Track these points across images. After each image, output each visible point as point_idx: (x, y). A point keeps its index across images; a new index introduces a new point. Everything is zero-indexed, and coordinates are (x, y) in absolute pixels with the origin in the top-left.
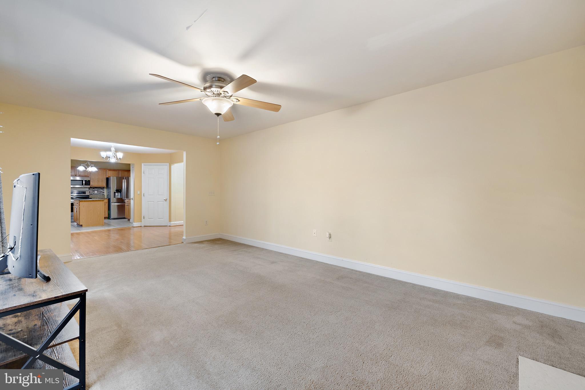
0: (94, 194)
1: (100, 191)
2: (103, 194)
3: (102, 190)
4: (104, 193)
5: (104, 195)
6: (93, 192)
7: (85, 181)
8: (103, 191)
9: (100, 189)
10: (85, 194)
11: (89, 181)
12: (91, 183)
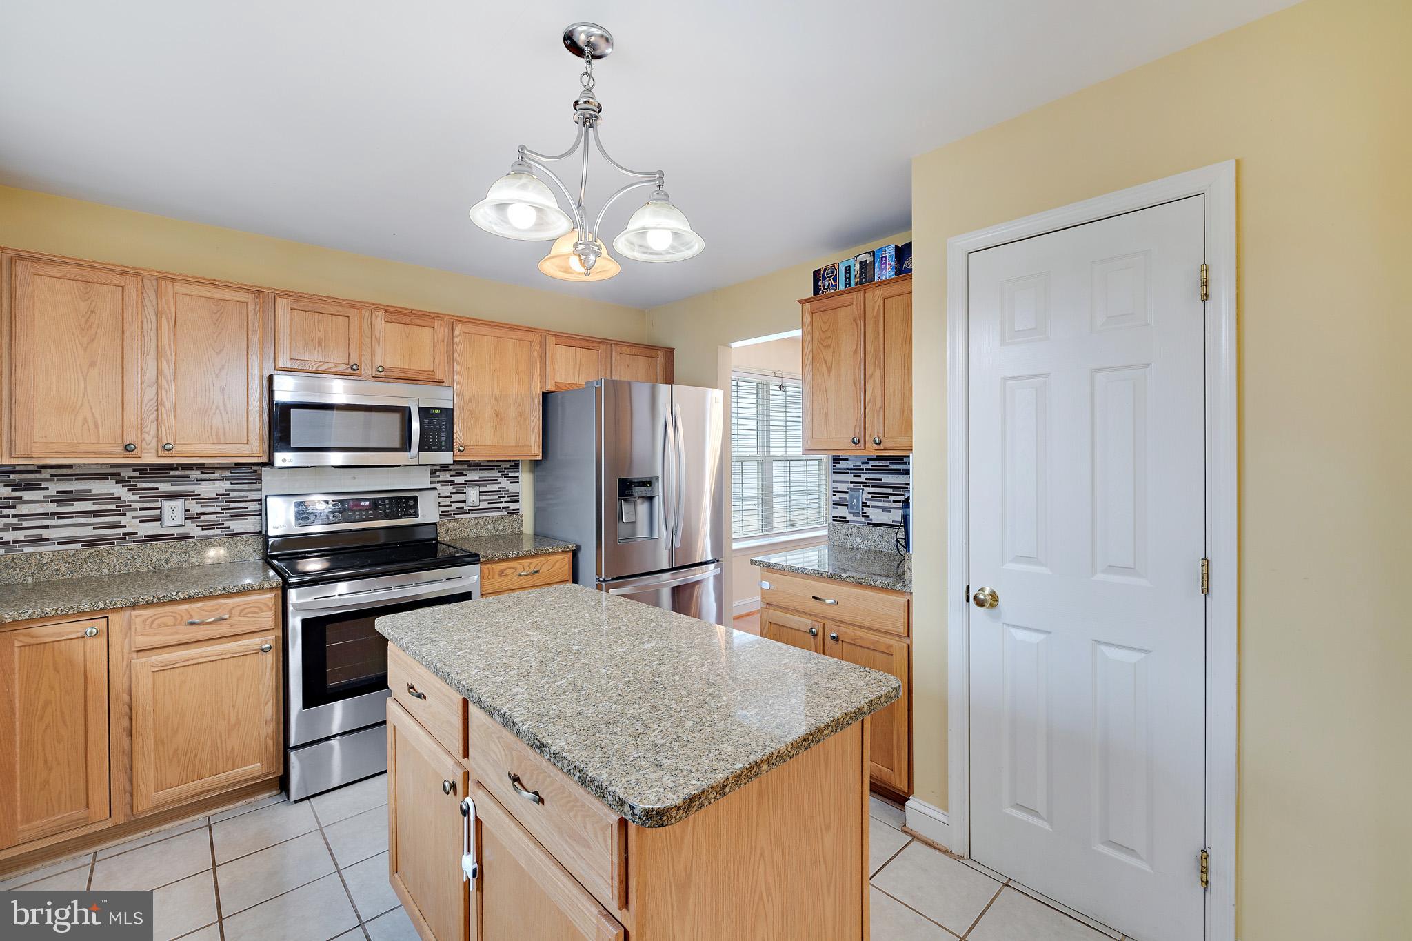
0: (460, 511)
1: (495, 487)
2: (512, 506)
3: (504, 483)
4: (515, 497)
5: (516, 511)
6: (455, 498)
7: (424, 412)
8: (512, 488)
9: (495, 474)
10: (416, 515)
11: (448, 414)
12: (461, 434)
